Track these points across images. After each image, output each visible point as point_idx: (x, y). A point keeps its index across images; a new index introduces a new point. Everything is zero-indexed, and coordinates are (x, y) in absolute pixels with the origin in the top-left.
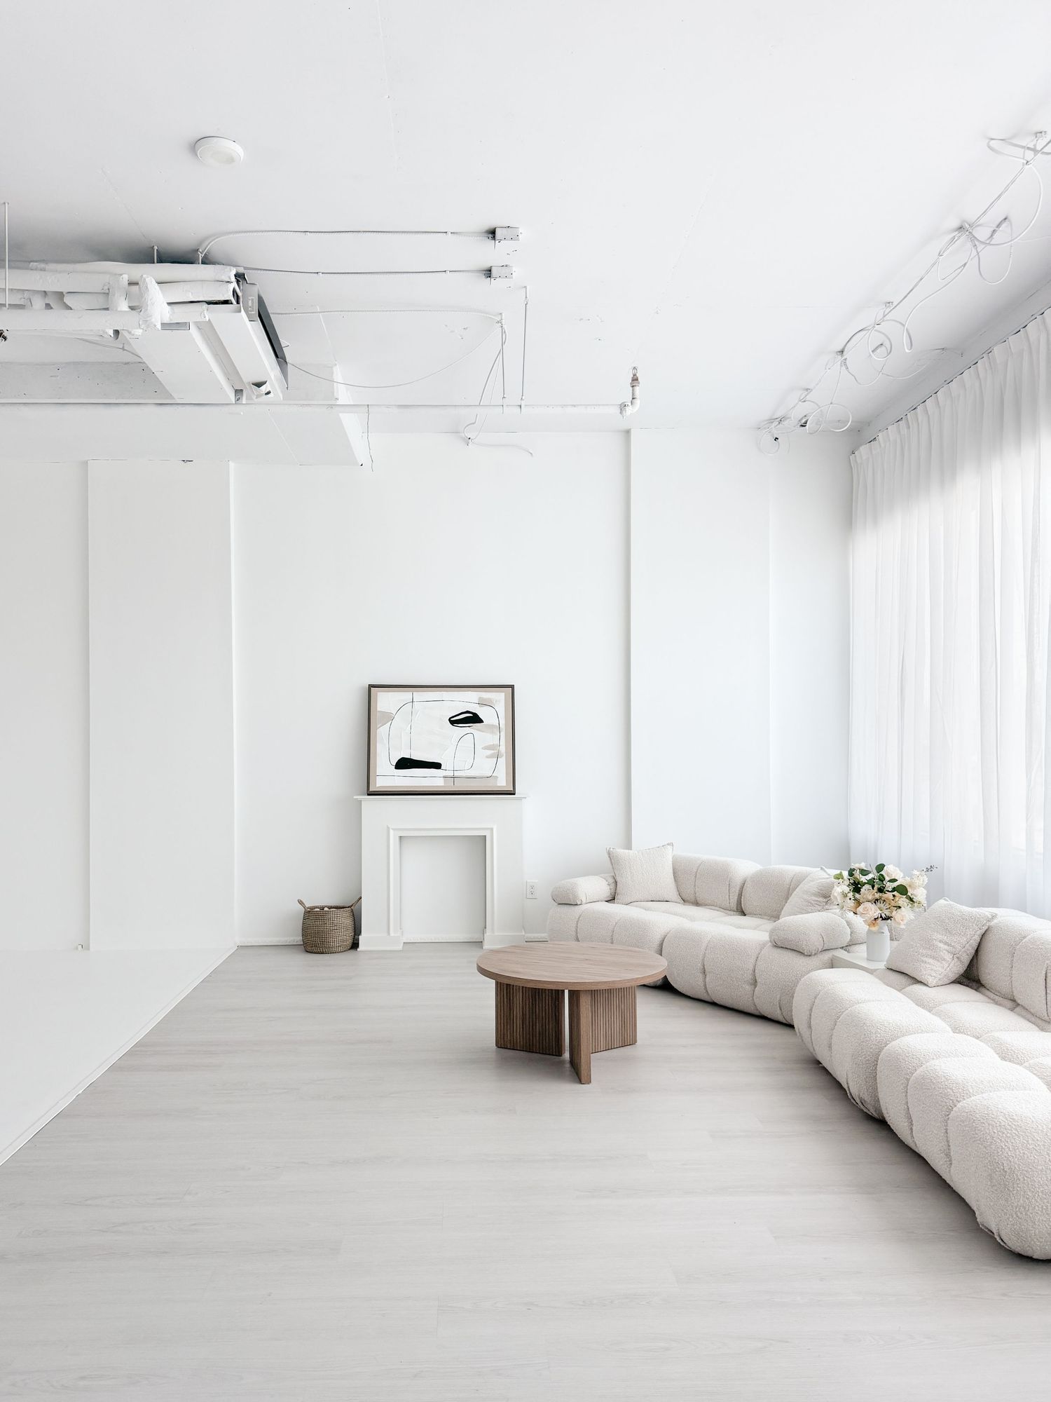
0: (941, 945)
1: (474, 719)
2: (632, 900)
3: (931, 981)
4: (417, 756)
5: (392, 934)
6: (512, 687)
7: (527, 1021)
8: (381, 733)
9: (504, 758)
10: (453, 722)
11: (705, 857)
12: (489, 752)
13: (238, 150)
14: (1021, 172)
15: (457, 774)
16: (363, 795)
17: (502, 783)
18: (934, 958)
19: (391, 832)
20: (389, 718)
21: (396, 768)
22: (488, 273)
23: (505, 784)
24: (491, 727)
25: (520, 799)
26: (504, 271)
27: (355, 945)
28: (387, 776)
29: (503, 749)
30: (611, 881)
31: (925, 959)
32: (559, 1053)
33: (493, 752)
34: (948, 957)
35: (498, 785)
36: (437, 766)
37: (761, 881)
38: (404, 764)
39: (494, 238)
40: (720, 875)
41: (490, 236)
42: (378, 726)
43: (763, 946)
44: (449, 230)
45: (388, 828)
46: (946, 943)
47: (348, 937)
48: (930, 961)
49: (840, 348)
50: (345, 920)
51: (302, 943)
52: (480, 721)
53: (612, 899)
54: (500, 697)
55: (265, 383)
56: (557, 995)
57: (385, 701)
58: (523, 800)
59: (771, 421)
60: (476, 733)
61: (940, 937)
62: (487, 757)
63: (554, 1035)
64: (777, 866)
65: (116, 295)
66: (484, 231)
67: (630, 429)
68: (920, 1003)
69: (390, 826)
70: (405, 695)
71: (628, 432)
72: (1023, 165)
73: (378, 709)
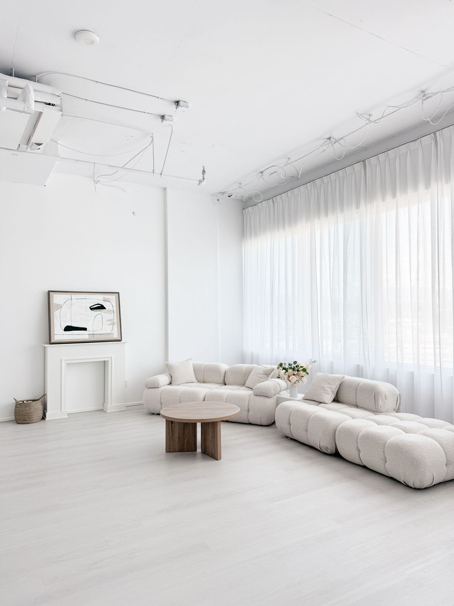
0: (328, 389)
1: (102, 307)
2: (180, 383)
3: (327, 402)
4: (74, 325)
5: (63, 411)
6: (118, 293)
7: (181, 439)
8: (56, 314)
9: (116, 325)
10: (91, 309)
11: (206, 363)
12: (109, 322)
13: (98, 39)
14: (364, 126)
15: (94, 333)
16: (47, 344)
17: (116, 336)
18: (326, 394)
19: (63, 361)
20: (59, 307)
21: (64, 331)
22: (163, 117)
23: (117, 337)
24: (110, 311)
25: (124, 343)
26: (170, 118)
27: (44, 418)
28: (59, 334)
29: (115, 321)
30: (170, 376)
31: (324, 394)
32: (196, 450)
33: (111, 322)
34: (331, 393)
35: (114, 337)
36: (85, 329)
37: (233, 371)
38: (68, 328)
39: (178, 105)
40: (214, 370)
41: (176, 103)
42: (54, 311)
43: (250, 396)
44: (160, 97)
45: (62, 360)
46: (330, 388)
47: (41, 415)
48: (326, 395)
49: (262, 171)
50: (39, 406)
51: (15, 419)
52: (105, 308)
53: (170, 383)
54: (113, 298)
55: (42, 144)
56: (194, 425)
57: (56, 299)
58: (126, 343)
59: (220, 193)
60: (103, 314)
61: (327, 386)
62: (108, 325)
63: (193, 443)
64: (236, 365)
65: (3, 89)
66: (174, 101)
67: (166, 188)
68: (329, 409)
69: (62, 359)
70: (68, 296)
71: (165, 189)
72: (366, 124)
73: (54, 303)
